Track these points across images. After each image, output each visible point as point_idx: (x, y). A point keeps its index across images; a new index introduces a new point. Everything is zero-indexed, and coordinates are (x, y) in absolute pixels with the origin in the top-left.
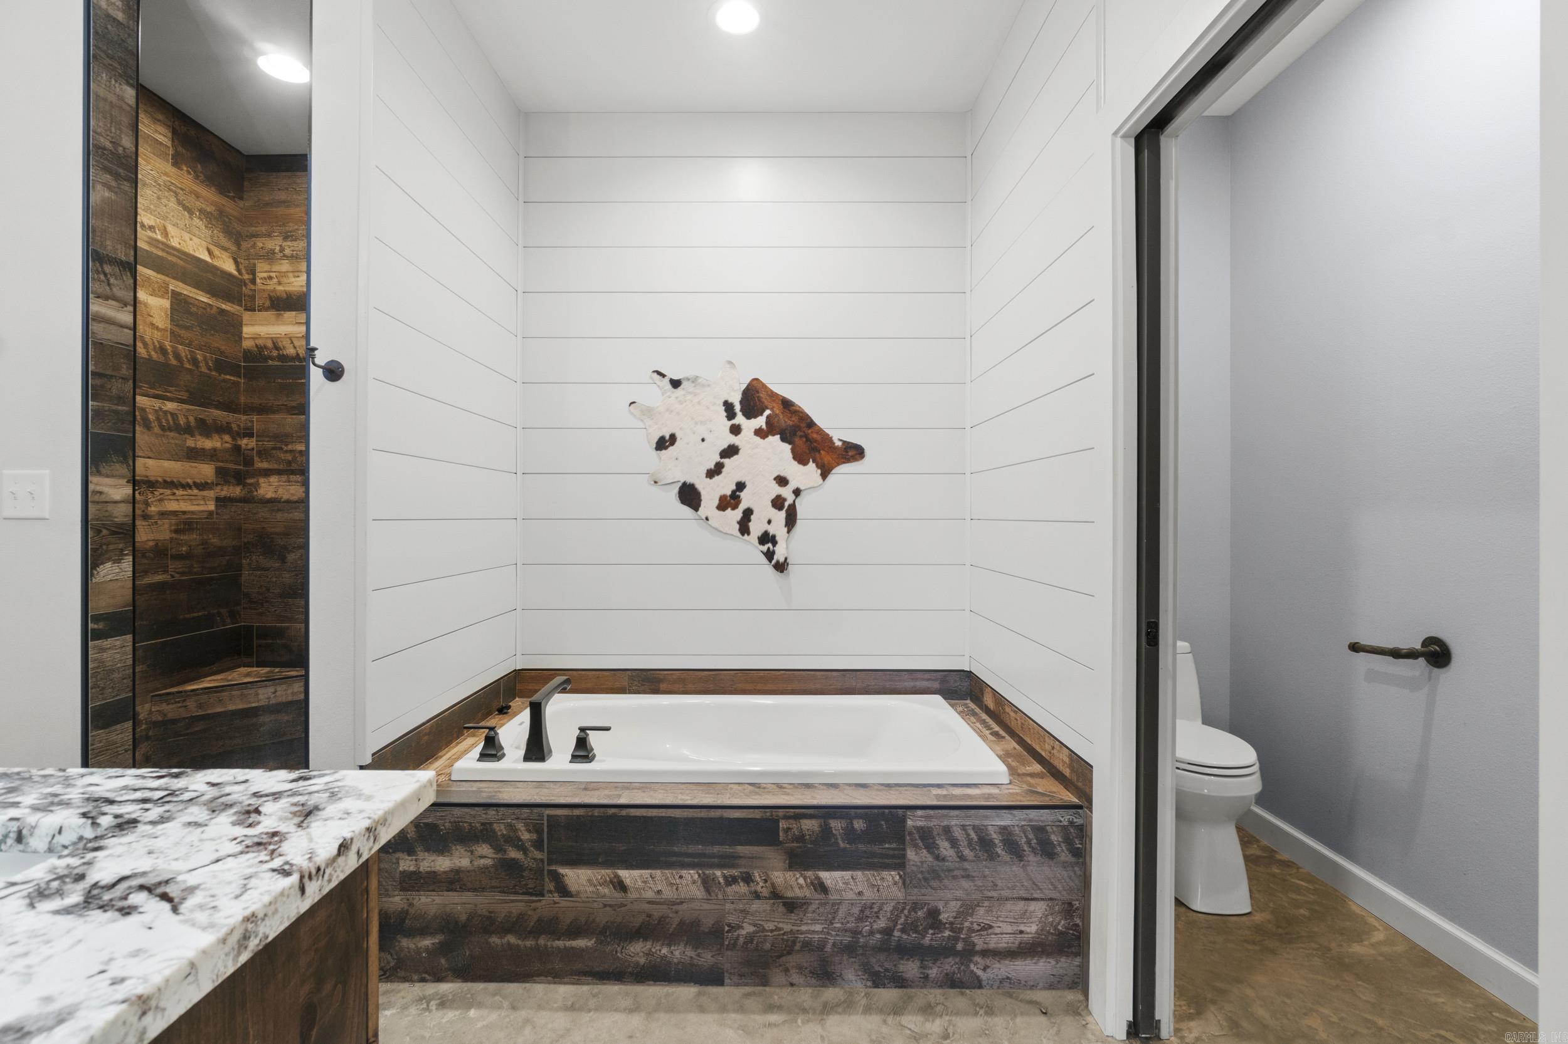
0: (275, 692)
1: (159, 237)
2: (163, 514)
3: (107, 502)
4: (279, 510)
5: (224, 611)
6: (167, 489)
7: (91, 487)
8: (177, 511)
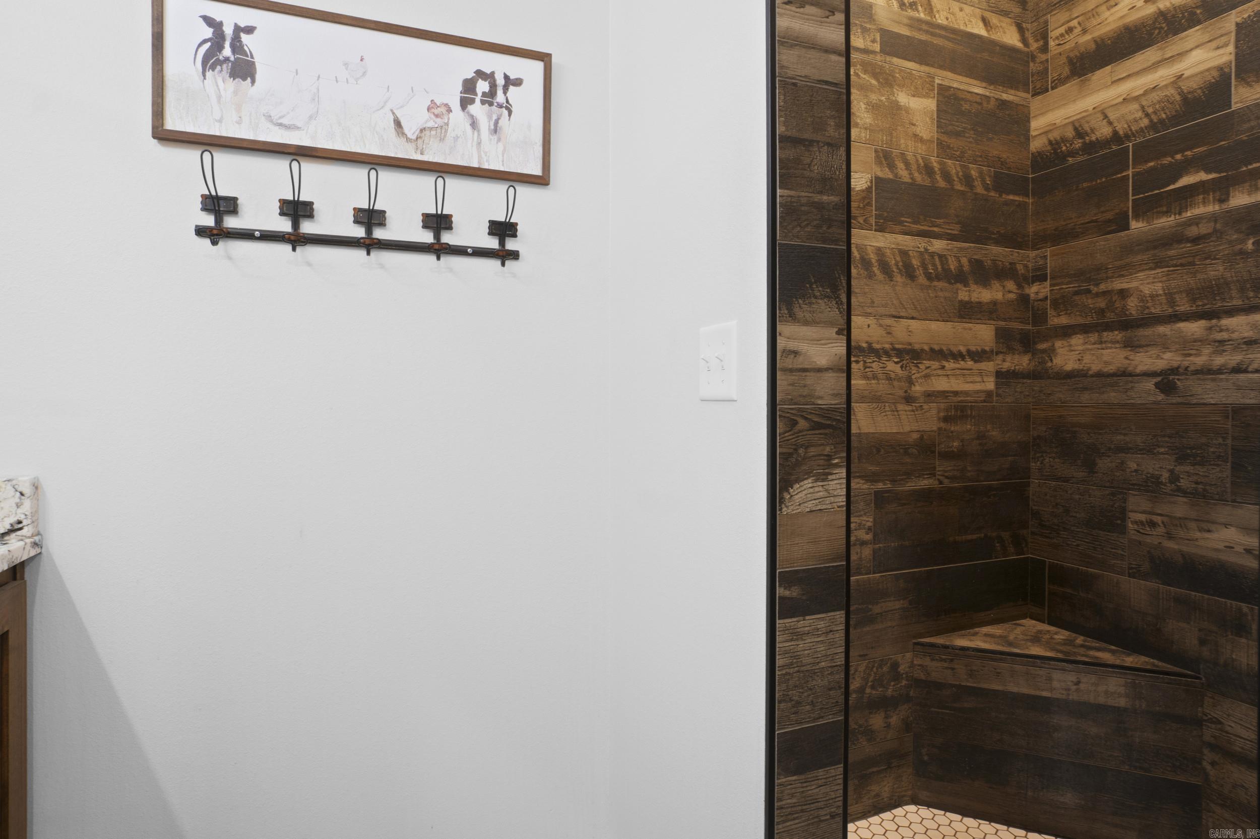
0: (1078, 683)
1: (922, 15)
2: (930, 396)
3: (805, 370)
4: (1085, 389)
5: (1006, 535)
6: (934, 360)
7: (781, 343)
8: (948, 392)
